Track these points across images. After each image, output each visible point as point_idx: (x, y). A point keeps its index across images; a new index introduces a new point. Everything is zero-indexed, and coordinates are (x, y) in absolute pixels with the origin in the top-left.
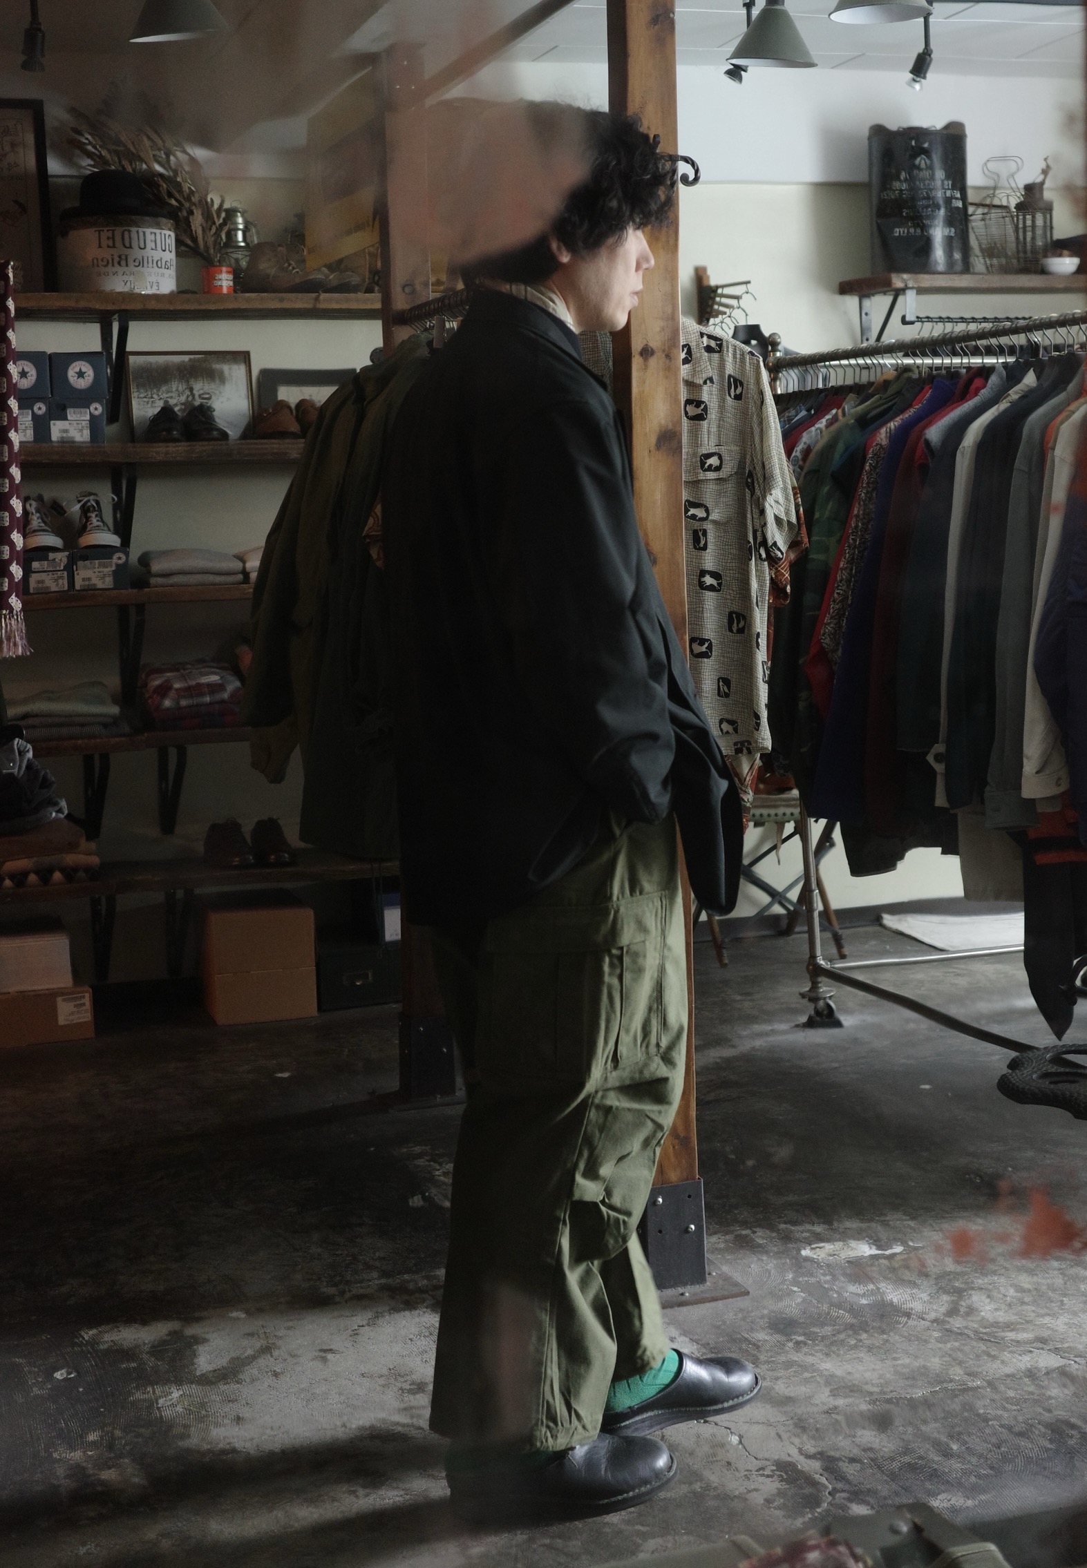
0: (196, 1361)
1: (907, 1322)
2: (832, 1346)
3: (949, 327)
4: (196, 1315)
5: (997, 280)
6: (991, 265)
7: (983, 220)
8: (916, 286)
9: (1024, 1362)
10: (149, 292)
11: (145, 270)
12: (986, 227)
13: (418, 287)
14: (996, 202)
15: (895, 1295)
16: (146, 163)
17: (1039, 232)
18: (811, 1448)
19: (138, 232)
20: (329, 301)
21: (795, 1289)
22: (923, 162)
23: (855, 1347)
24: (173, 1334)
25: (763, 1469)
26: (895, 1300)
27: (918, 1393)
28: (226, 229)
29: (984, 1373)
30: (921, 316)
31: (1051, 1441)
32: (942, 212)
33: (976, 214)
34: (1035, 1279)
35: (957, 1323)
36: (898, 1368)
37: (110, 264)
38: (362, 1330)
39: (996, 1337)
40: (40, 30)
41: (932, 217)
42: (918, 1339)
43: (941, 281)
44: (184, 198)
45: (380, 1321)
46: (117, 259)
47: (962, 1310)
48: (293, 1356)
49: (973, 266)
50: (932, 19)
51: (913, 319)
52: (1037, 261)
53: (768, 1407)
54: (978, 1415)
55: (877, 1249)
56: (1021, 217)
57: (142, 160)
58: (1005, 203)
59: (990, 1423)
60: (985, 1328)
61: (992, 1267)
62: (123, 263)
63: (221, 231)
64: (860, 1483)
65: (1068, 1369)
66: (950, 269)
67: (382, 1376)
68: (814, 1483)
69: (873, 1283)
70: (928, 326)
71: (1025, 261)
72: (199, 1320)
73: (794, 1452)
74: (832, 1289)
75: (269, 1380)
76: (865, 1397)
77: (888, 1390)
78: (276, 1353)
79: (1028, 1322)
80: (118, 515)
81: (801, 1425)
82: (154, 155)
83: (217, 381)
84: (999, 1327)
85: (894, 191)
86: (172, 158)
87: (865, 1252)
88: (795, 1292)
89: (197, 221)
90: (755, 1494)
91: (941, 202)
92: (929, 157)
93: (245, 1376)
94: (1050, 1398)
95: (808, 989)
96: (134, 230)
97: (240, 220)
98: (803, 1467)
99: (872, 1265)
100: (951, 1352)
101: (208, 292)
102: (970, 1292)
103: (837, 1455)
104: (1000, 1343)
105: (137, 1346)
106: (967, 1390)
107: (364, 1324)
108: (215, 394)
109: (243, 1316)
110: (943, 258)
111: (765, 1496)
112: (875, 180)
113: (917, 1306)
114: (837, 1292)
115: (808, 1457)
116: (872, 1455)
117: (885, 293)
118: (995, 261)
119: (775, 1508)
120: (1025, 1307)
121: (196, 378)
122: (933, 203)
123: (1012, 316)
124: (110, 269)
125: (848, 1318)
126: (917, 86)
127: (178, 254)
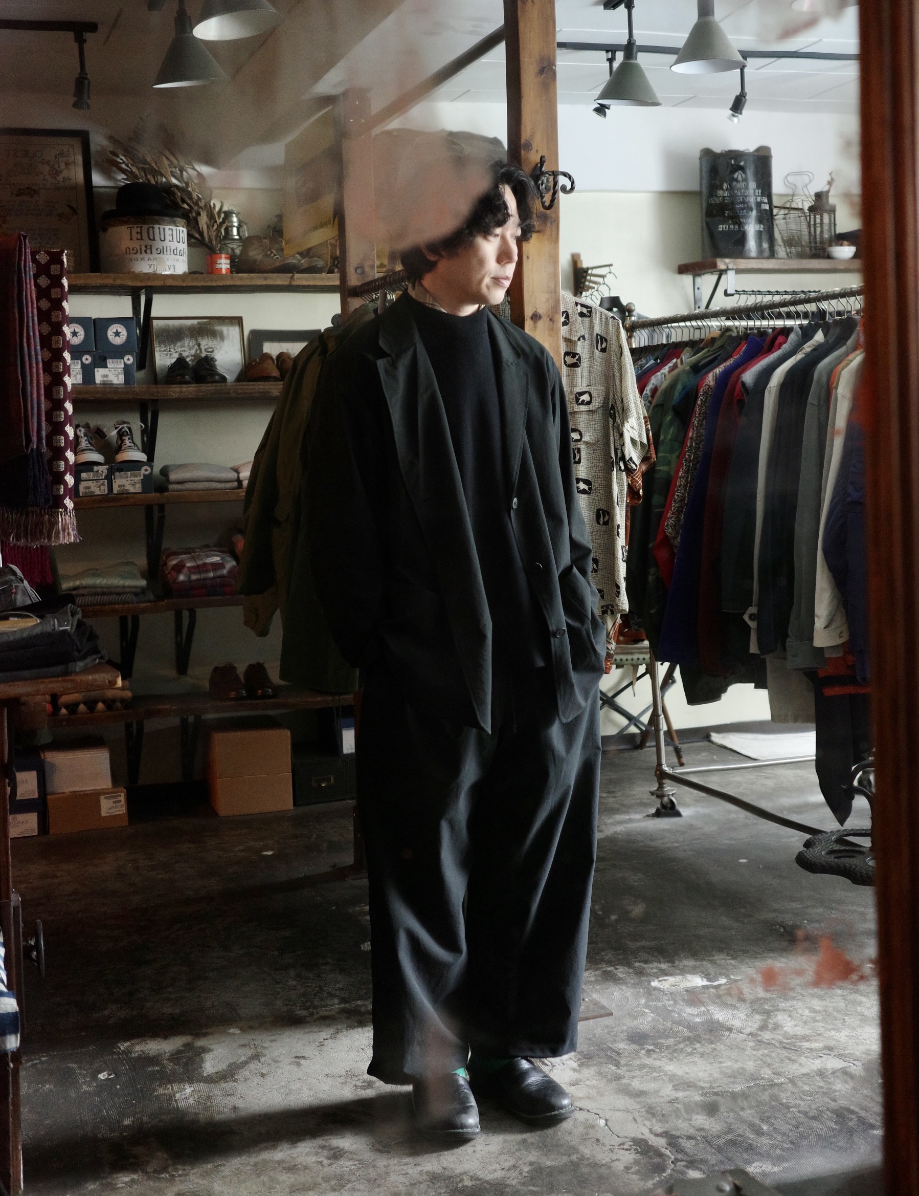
0: (203, 1065)
1: (729, 1035)
2: (674, 1053)
3: (759, 298)
4: (204, 1031)
5: (795, 264)
6: (790, 252)
7: (784, 219)
8: (735, 267)
9: (817, 1064)
10: (168, 272)
11: (165, 257)
12: (787, 224)
13: (367, 269)
14: (794, 205)
15: (720, 1015)
16: (165, 177)
17: (826, 228)
18: (658, 1129)
19: (159, 228)
20: (301, 279)
21: (647, 1011)
22: (740, 176)
23: (691, 1054)
24: (187, 1045)
25: (623, 1144)
26: (721, 1019)
27: (738, 1088)
28: (224, 226)
29: (787, 1073)
30: (738, 290)
31: (836, 1123)
32: (754, 213)
33: (779, 214)
34: (824, 1003)
35: (766, 1036)
36: (723, 1069)
37: (139, 251)
38: (326, 1042)
39: (795, 1046)
40: (86, 79)
41: (746, 217)
42: (738, 1047)
43: (754, 264)
44: (193, 203)
45: (340, 1035)
46: (144, 248)
47: (770, 1026)
48: (276, 1061)
49: (777, 254)
50: (746, 70)
51: (733, 292)
52: (824, 249)
53: (627, 1098)
54: (782, 1104)
55: (707, 981)
56: (812, 217)
57: (162, 175)
58: (800, 206)
59: (791, 1110)
60: (787, 1039)
61: (792, 994)
62: (148, 251)
63: (221, 228)
64: (694, 1155)
65: (848, 1069)
66: (760, 255)
67: (341, 1076)
68: (661, 1155)
69: (704, 1006)
70: (744, 297)
71: (815, 249)
72: (205, 1035)
73: (646, 1131)
74: (674, 1011)
75: (257, 1080)
76: (698, 1091)
77: (715, 1085)
78: (263, 1059)
79: (819, 1035)
80: (145, 438)
81: (651, 1112)
82: (171, 172)
83: (218, 338)
84: (797, 1039)
85: (719, 197)
86: (184, 173)
87: (698, 983)
88: (647, 1013)
89: (203, 220)
90: (617, 1163)
91: (753, 206)
92: (744, 172)
93: (239, 1077)
94: (835, 1091)
95: (656, 788)
96: (156, 226)
97: (235, 219)
98: (653, 1143)
99: (704, 993)
100: (761, 1057)
101: (212, 273)
102: (776, 1013)
103: (678, 1134)
104: (797, 1050)
105: (159, 1055)
106: (773, 1085)
107: (328, 1037)
108: (217, 348)
109: (239, 1032)
110: (755, 247)
111: (625, 1165)
112: (705, 190)
113: (737, 1023)
114: (678, 1013)
115: (657, 1135)
116: (703, 1134)
117: (712, 273)
118: (793, 249)
119: (632, 1174)
120: (817, 1024)
121: (203, 336)
122: (748, 206)
123: (806, 290)
124: (139, 256)
125: (686, 1033)
126: (735, 119)
127: (189, 245)
